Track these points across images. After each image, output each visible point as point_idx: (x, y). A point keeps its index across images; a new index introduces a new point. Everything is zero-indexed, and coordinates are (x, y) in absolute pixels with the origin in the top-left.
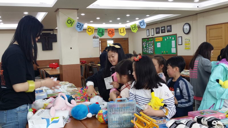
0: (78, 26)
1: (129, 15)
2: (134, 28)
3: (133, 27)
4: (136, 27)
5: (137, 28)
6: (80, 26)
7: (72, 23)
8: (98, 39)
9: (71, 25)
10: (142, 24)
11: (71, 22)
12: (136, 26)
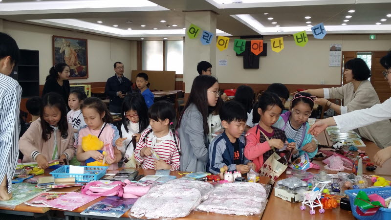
0: (205, 37)
1: (354, 11)
2: (302, 38)
3: (299, 36)
4: (304, 37)
5: (306, 39)
6: (208, 37)
7: (196, 33)
8: (340, 53)
9: (194, 36)
10: (318, 31)
11: (194, 32)
12: (305, 35)
